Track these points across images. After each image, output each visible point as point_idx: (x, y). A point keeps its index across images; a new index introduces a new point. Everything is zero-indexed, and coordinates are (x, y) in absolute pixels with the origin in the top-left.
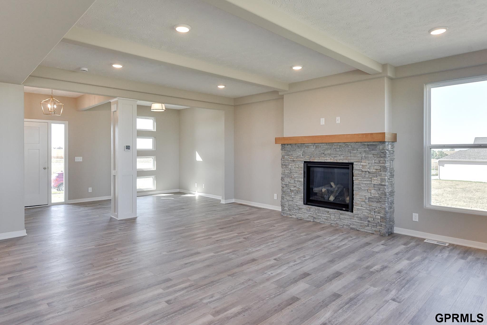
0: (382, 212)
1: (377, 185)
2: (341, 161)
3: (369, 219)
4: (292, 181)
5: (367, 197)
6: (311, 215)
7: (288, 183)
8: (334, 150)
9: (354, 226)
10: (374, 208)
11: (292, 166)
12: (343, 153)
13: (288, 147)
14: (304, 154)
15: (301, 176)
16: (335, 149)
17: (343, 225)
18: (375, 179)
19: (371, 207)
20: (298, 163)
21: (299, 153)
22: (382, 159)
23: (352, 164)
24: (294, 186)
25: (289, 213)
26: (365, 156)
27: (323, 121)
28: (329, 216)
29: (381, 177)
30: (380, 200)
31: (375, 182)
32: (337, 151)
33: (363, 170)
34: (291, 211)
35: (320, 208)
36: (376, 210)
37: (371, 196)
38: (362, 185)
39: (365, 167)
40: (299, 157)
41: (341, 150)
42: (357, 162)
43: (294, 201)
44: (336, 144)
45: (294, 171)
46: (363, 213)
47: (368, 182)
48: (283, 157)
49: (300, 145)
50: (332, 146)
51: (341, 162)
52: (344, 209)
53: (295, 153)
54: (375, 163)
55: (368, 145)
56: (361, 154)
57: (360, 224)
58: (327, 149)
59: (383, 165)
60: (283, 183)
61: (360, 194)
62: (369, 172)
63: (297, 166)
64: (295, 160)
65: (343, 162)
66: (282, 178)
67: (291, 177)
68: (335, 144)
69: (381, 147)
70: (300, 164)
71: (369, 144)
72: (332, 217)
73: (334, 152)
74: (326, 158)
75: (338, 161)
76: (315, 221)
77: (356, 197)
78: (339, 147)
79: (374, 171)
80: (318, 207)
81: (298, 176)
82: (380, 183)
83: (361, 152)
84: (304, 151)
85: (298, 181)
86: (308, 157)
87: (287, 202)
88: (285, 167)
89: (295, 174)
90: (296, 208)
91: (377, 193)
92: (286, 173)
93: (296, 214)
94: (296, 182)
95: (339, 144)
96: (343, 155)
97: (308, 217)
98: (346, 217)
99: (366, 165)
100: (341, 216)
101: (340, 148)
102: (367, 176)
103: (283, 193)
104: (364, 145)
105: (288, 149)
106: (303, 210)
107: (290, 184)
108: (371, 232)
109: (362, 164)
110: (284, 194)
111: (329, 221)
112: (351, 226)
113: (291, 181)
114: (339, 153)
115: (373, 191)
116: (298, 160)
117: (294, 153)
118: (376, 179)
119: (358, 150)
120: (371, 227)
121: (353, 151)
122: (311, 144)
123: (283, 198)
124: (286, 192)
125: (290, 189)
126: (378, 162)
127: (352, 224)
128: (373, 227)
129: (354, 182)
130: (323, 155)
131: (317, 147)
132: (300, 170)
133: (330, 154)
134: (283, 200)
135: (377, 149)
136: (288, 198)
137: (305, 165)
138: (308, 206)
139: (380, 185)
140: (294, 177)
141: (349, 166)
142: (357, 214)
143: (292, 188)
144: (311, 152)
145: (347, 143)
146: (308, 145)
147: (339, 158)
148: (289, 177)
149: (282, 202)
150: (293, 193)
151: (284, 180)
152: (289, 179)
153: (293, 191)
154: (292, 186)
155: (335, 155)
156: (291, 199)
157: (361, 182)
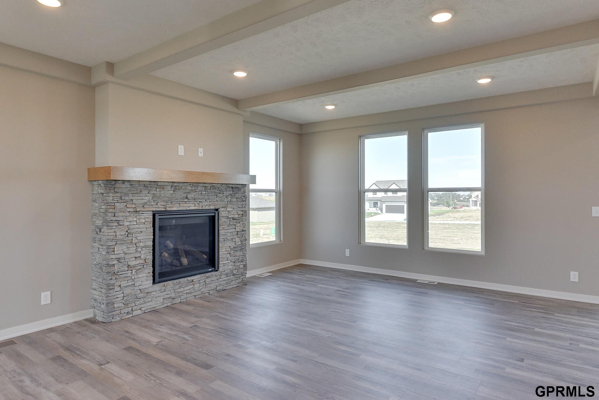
2: (207, 208)
3: (234, 272)
4: (133, 249)
5: (232, 247)
6: (168, 296)
7: (122, 255)
9: (220, 287)
11: (130, 221)
12: (210, 197)
13: (123, 186)
14: (155, 198)
16: (201, 191)
17: (209, 291)
20: (145, 215)
21: (146, 197)
22: (244, 203)
23: (217, 210)
24: (136, 258)
25: (126, 310)
26: (230, 200)
27: (181, 150)
28: (192, 286)
29: (243, 223)
30: (243, 248)
33: (230, 216)
34: (129, 305)
35: (181, 280)
36: (240, 259)
37: (235, 245)
38: (228, 235)
39: (231, 213)
40: (148, 203)
41: (206, 192)
42: (223, 207)
43: (137, 284)
44: (202, 185)
45: (138, 230)
47: (233, 230)
49: (148, 183)
50: (197, 188)
52: (211, 270)
53: (139, 198)
54: (239, 208)
55: (232, 187)
56: (227, 198)
57: (226, 282)
58: (191, 191)
59: (244, 209)
60: (112, 256)
61: (225, 246)
62: (233, 219)
63: (143, 221)
64: (138, 210)
65: (210, 208)
66: (108, 247)
67: (129, 242)
68: (200, 185)
69: (242, 190)
70: (148, 216)
71: (233, 186)
73: (199, 195)
74: (190, 205)
75: (204, 208)
77: (222, 250)
78: (204, 189)
79: (237, 216)
80: (178, 280)
81: (146, 237)
83: (227, 195)
85: (142, 247)
86: (163, 203)
87: (121, 292)
88: (117, 225)
89: (138, 235)
90: (141, 295)
91: (240, 240)
92: (119, 236)
93: (142, 306)
94: (139, 250)
95: (205, 185)
97: (163, 302)
98: (213, 279)
99: (232, 211)
100: (207, 280)
101: (206, 190)
102: (232, 223)
103: (110, 277)
104: (229, 187)
105: (125, 191)
106: (154, 293)
107: (127, 256)
108: (236, 286)
109: (227, 209)
110: (113, 278)
111: (193, 294)
112: (218, 288)
114: (206, 197)
116: (146, 210)
117: (136, 198)
118: (239, 225)
119: (224, 193)
120: (235, 280)
121: (220, 195)
122: (167, 184)
123: (111, 287)
124: (119, 273)
125: (128, 266)
126: (241, 206)
127: (219, 285)
128: (237, 279)
129: (220, 232)
130: (186, 200)
131: (177, 188)
132: (148, 227)
133: (195, 199)
134: (111, 291)
135: (240, 192)
136: (124, 284)
137: (157, 217)
138: (163, 284)
139: (243, 231)
140: (136, 241)
141: (215, 213)
142: (223, 272)
143: (132, 261)
144: (168, 196)
145: (214, 185)
146: (162, 184)
147: (206, 203)
148: (123, 242)
149: (108, 296)
150: (134, 271)
151: (114, 251)
152: (124, 247)
153: (134, 266)
154: (132, 257)
155: (201, 199)
156: (129, 284)
157: (227, 231)
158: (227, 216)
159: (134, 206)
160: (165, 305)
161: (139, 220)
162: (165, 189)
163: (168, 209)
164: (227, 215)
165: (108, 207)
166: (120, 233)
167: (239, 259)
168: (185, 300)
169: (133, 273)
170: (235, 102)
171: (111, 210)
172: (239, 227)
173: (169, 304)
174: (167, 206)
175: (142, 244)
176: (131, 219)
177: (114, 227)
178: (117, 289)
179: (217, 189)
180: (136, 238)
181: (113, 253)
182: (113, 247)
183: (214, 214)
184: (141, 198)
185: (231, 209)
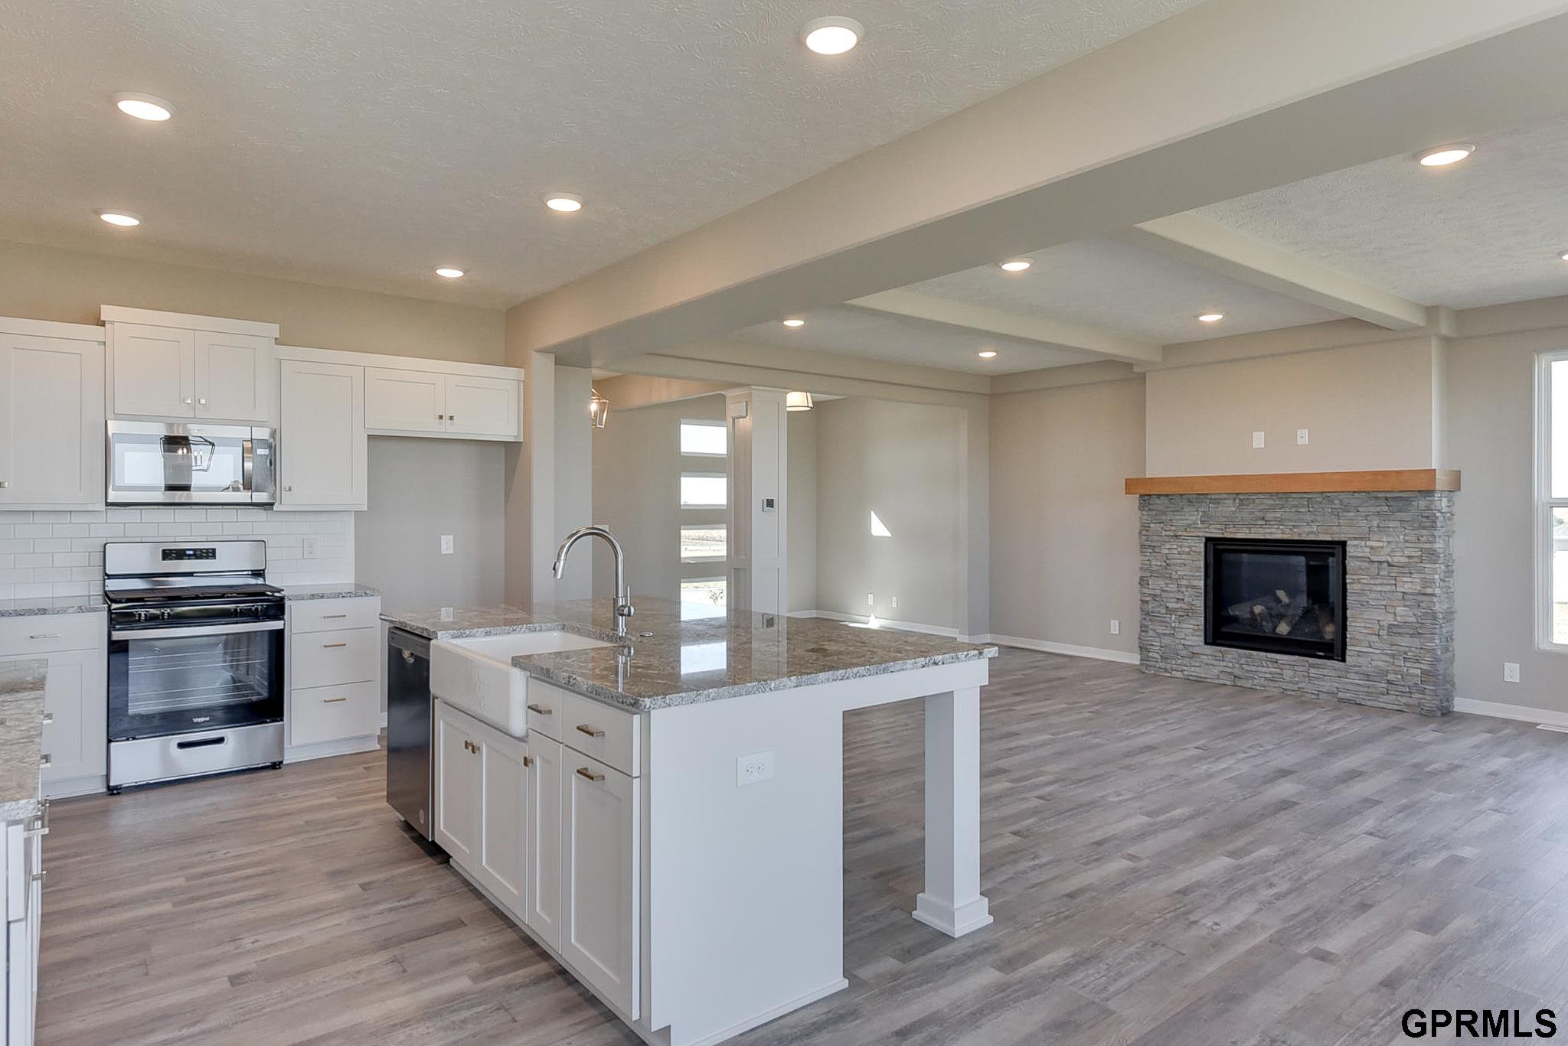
0: (1427, 659)
1: (1412, 594)
2: (1312, 537)
3: (1391, 677)
4: (1173, 587)
5: (1385, 624)
6: (1226, 670)
7: (1158, 592)
8: (1293, 510)
9: (1349, 695)
10: (1403, 649)
11: (1170, 549)
12: (1319, 518)
13: (1158, 502)
14: (1206, 519)
15: (1198, 574)
16: (1296, 506)
17: (1317, 692)
18: (1405, 579)
19: (1394, 648)
20: (1189, 541)
21: (1192, 516)
22: (1424, 532)
23: (1343, 544)
24: (1178, 599)
25: (1162, 665)
26: (1378, 524)
27: (1259, 440)
28: (1278, 670)
29: (1423, 576)
30: (1420, 631)
31: (1406, 588)
32: (1299, 512)
33: (1374, 558)
34: (1169, 661)
35: (1253, 653)
36: (1409, 654)
37: (1395, 621)
38: (1373, 595)
39: (1380, 552)
40: (1194, 526)
41: (1311, 509)
42: (1356, 539)
43: (1178, 636)
44: (1299, 496)
45: (1179, 562)
46: (1374, 663)
47: (1388, 588)
48: (1145, 527)
49: (1195, 496)
50: (1287, 501)
51: (1313, 539)
52: (1321, 654)
53: (1181, 517)
54: (1406, 541)
55: (1387, 499)
56: (1367, 520)
57: (1366, 690)
58: (1273, 508)
59: (1427, 546)
60: (1145, 591)
61: (1365, 616)
62: (1390, 565)
63: (1187, 550)
64: (1179, 533)
65: (1318, 539)
66: (1142, 579)
67: (1167, 576)
68: (1294, 496)
69: (1422, 504)
70: (1195, 543)
71: (1388, 495)
72: (1288, 674)
73: (1292, 514)
74: (1268, 531)
75: (1304, 537)
76: (1239, 684)
77: (1353, 624)
78: (1306, 503)
79: (1404, 560)
81: (1190, 573)
82: (1419, 588)
83: (1368, 515)
84: (1205, 512)
85: (1187, 587)
86: (1218, 526)
87: (1158, 639)
88: (1152, 551)
89: (1179, 568)
90: (1184, 653)
91: (1411, 613)
92: (1154, 567)
93: (1185, 668)
94: (1183, 589)
95: (1306, 496)
96: (1319, 522)
97: (1218, 676)
98: (1325, 672)
99: (1382, 547)
100: (1312, 670)
101: (1310, 506)
102: (1383, 573)
103: (1144, 617)
104: (1376, 498)
105: (1161, 508)
106: (1205, 657)
107: (1165, 595)
108: (1396, 707)
109: (1368, 543)
110: (1148, 619)
111: (1277, 684)
112: (1340, 695)
113: (1167, 587)
114: (1308, 517)
115: (1399, 610)
116: (1190, 534)
117: (1178, 517)
118: (1410, 580)
119: (1358, 511)
120: (1397, 696)
121: (1345, 514)
122: (1226, 496)
123: (1145, 629)
124: (1154, 614)
126: (1414, 539)
127: (1344, 689)
128: (1401, 696)
129: (1348, 587)
130: (1263, 522)
131: (1245, 501)
132: (1196, 559)
133: (1281, 521)
134: (1145, 634)
136: (1160, 629)
137: (1212, 546)
138: (1221, 648)
139: (1422, 593)
140: (1177, 577)
141: (1334, 549)
142: (1355, 666)
143: (1172, 602)
144: (1227, 514)
145: (1329, 495)
146: (1217, 497)
147: (1308, 529)
148: (1161, 576)
149: (1141, 639)
150: (1173, 616)
151: (1149, 585)
152: (1161, 582)
153: (1175, 610)
154: (1172, 598)
155: (1295, 521)
156: (1168, 632)
157: (1367, 587)
158: (1370, 558)
159: (1173, 528)
160: (1221, 682)
161: (1181, 547)
162: (1223, 505)
163: (1226, 535)
164: (1371, 555)
165: (1142, 528)
166: (1157, 563)
169: (1173, 619)
171: (1145, 532)
172: (1409, 585)
173: (1228, 683)
174: (1227, 530)
176: (1169, 546)
179: (1338, 501)
180: (1177, 572)
181: (1148, 587)
182: (1148, 579)
183: (1332, 551)
184: (1183, 517)
185: (1381, 544)
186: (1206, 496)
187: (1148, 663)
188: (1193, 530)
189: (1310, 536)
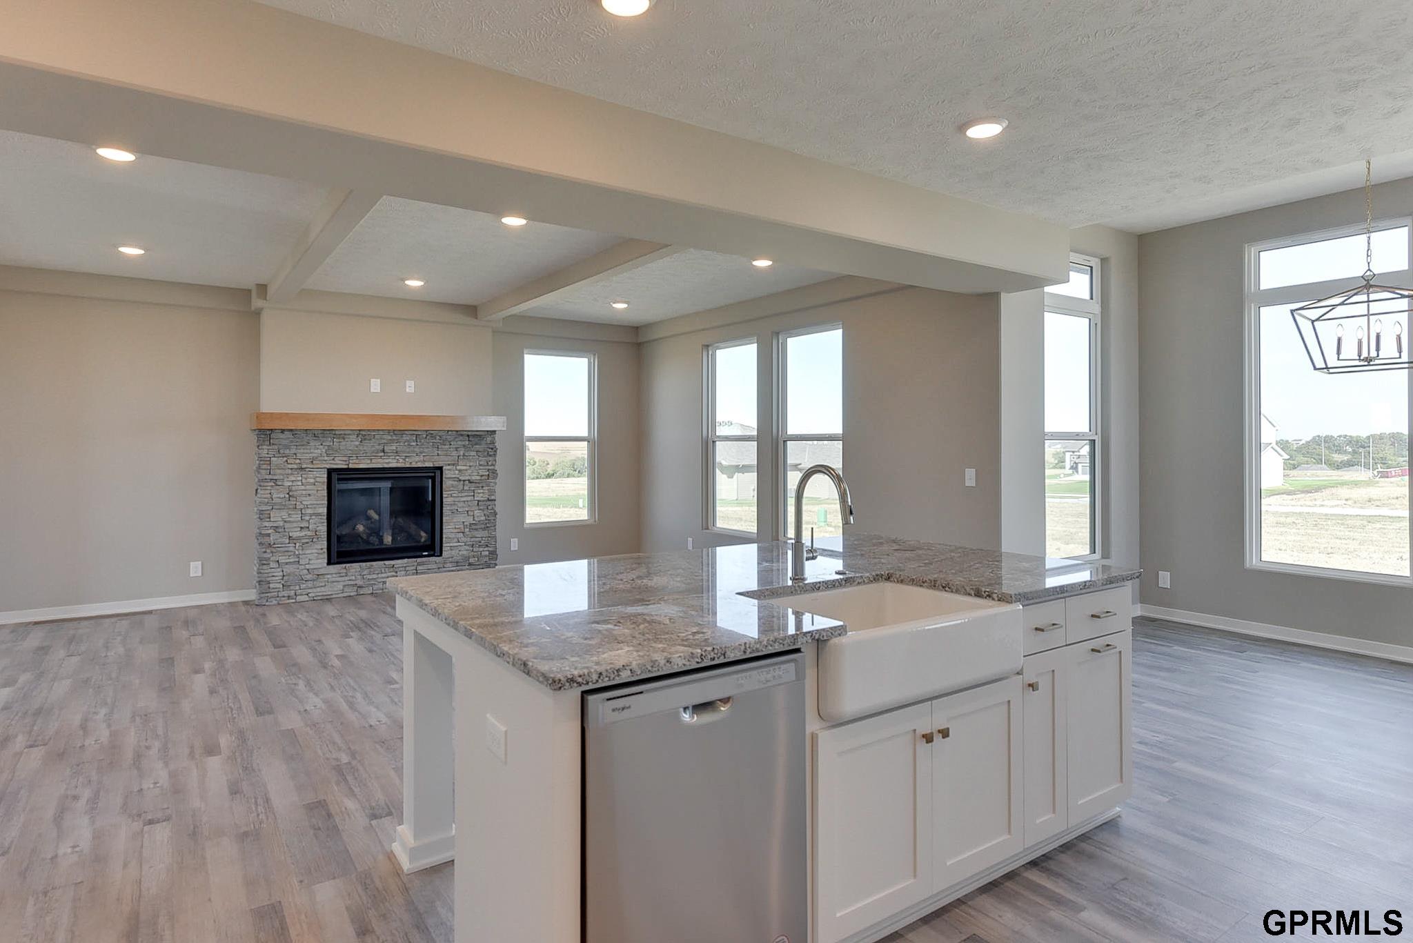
1: (483, 501)
2: (420, 465)
3: (471, 560)
4: (296, 517)
5: (467, 524)
6: (351, 583)
7: (281, 524)
8: (406, 444)
10: (477, 539)
11: (294, 481)
12: (426, 450)
13: (282, 436)
14: (330, 451)
15: (323, 502)
16: (408, 441)
18: (479, 491)
19: (472, 539)
20: (315, 473)
21: (317, 449)
22: (491, 459)
23: (440, 469)
24: (301, 528)
25: (286, 593)
26: (464, 454)
27: (376, 385)
28: (393, 573)
29: (489, 488)
30: (488, 526)
31: (480, 497)
32: (410, 446)
33: (461, 478)
34: (292, 588)
35: (375, 563)
36: (483, 542)
37: (474, 521)
39: (465, 474)
40: (320, 458)
41: (418, 443)
42: (449, 465)
43: (302, 562)
44: (411, 433)
45: (304, 492)
46: (461, 553)
47: (469, 498)
48: (264, 462)
49: (320, 432)
50: (402, 437)
51: (420, 466)
52: (426, 553)
53: (305, 451)
54: (481, 465)
55: (468, 436)
56: (457, 451)
58: (392, 441)
59: (492, 467)
60: (267, 524)
61: (455, 521)
62: (470, 482)
63: (312, 481)
64: (304, 466)
65: (424, 466)
66: (261, 512)
67: (291, 507)
68: (406, 432)
69: (489, 439)
70: (320, 474)
71: (469, 433)
72: (401, 574)
73: (405, 447)
74: (386, 461)
75: (414, 465)
76: (362, 593)
77: (447, 527)
78: (414, 438)
79: (478, 478)
80: (368, 564)
81: (315, 502)
82: (487, 496)
83: (457, 448)
84: (330, 446)
85: (311, 515)
86: (344, 458)
87: (279, 570)
88: (274, 485)
89: (304, 499)
90: (309, 577)
91: (482, 514)
92: (277, 500)
93: (310, 591)
94: (307, 518)
95: (416, 433)
96: (424, 453)
97: (343, 590)
98: (429, 567)
99: (466, 470)
100: (419, 568)
101: (418, 441)
102: (466, 488)
103: (264, 550)
104: (462, 435)
105: (285, 442)
106: (329, 576)
107: (287, 525)
109: (458, 468)
110: (268, 551)
113: (290, 518)
114: (417, 450)
115: (476, 513)
116: (316, 466)
117: (302, 451)
118: (482, 491)
119: (451, 445)
121: (443, 447)
122: (351, 432)
123: (265, 562)
124: (275, 546)
125: (290, 537)
126: (484, 463)
129: (444, 500)
130: (382, 454)
131: (366, 437)
132: (319, 489)
133: (397, 453)
134: (265, 567)
135: (483, 442)
136: (283, 560)
137: (335, 476)
138: (344, 565)
139: (489, 500)
140: (302, 507)
141: (435, 473)
142: (449, 558)
143: (296, 532)
144: (352, 448)
145: (432, 432)
146: (342, 432)
147: (417, 459)
148: (282, 507)
149: (261, 573)
150: (298, 544)
151: (270, 518)
152: (284, 514)
153: (299, 538)
154: (296, 527)
155: (409, 453)
156: (291, 560)
157: (457, 499)
158: (458, 478)
159: (298, 461)
160: (345, 594)
161: (306, 479)
162: (346, 440)
163: (351, 466)
164: (458, 476)
165: (262, 463)
166: (279, 495)
167: (480, 542)
168: (381, 591)
169: (297, 547)
170: (471, 310)
171: (264, 466)
172: (481, 495)
173: (352, 594)
174: (351, 461)
175: (309, 511)
176: (294, 479)
177: (269, 488)
178: (273, 565)
179: (438, 437)
180: (301, 502)
181: (268, 520)
182: (268, 512)
183: (433, 474)
184: (308, 451)
185: (465, 468)
186: (331, 432)
187: (269, 594)
188: (318, 462)
189: (419, 463)
